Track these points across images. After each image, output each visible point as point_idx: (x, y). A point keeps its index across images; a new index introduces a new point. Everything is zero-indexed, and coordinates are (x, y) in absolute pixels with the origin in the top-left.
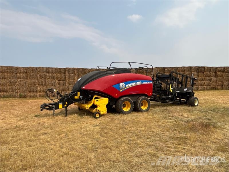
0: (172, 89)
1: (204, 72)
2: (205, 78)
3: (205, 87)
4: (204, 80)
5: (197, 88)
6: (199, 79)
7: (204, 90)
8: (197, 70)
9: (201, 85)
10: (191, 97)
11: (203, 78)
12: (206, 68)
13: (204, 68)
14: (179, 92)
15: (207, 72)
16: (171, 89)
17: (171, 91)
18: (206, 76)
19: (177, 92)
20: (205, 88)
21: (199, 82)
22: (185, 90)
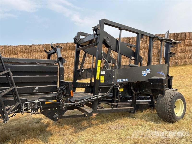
0: (104, 72)
1: (184, 40)
2: (187, 48)
3: (187, 60)
4: (185, 50)
5: (176, 62)
6: (178, 50)
7: (186, 65)
8: (175, 38)
9: (182, 58)
10: (163, 93)
11: (184, 48)
12: (187, 34)
13: (185, 34)
14: (125, 80)
15: (189, 39)
16: (101, 75)
17: (102, 78)
18: (187, 45)
19: (120, 81)
20: (188, 62)
21: (179, 54)
22: (145, 73)
